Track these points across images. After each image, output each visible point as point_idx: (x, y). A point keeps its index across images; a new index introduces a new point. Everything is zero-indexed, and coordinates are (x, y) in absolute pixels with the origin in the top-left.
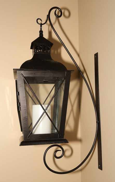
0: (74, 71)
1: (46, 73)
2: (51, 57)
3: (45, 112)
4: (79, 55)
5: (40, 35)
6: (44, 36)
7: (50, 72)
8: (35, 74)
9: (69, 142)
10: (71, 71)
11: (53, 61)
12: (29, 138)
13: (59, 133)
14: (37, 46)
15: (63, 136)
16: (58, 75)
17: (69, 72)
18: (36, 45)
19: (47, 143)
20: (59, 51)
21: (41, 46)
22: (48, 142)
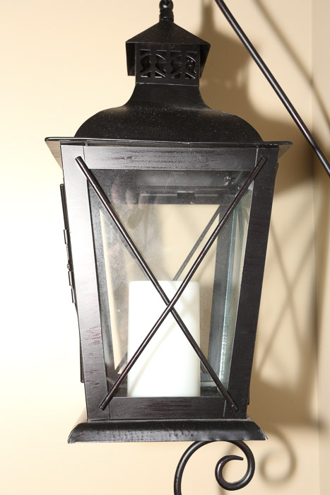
0: (290, 143)
1: (175, 154)
2: (200, 97)
3: (172, 310)
4: (311, 82)
5: (161, 16)
6: (176, 21)
7: (192, 152)
8: (130, 158)
9: (266, 435)
10: (281, 146)
11: (206, 110)
12: (106, 412)
13: (226, 398)
14: (146, 55)
15: (245, 411)
16: (223, 161)
17: (272, 150)
18: (143, 53)
19: (176, 435)
20: (240, 78)
21: (163, 54)
22: (179, 433)
